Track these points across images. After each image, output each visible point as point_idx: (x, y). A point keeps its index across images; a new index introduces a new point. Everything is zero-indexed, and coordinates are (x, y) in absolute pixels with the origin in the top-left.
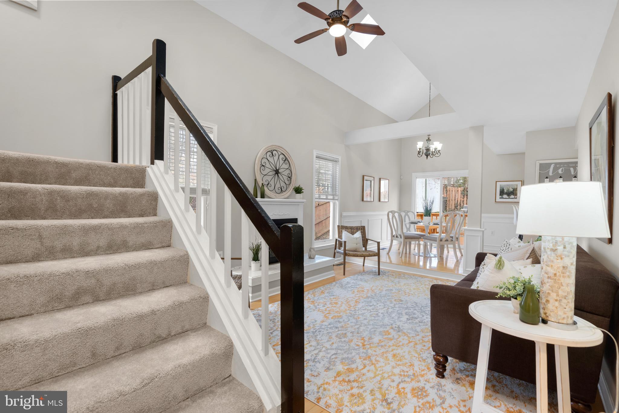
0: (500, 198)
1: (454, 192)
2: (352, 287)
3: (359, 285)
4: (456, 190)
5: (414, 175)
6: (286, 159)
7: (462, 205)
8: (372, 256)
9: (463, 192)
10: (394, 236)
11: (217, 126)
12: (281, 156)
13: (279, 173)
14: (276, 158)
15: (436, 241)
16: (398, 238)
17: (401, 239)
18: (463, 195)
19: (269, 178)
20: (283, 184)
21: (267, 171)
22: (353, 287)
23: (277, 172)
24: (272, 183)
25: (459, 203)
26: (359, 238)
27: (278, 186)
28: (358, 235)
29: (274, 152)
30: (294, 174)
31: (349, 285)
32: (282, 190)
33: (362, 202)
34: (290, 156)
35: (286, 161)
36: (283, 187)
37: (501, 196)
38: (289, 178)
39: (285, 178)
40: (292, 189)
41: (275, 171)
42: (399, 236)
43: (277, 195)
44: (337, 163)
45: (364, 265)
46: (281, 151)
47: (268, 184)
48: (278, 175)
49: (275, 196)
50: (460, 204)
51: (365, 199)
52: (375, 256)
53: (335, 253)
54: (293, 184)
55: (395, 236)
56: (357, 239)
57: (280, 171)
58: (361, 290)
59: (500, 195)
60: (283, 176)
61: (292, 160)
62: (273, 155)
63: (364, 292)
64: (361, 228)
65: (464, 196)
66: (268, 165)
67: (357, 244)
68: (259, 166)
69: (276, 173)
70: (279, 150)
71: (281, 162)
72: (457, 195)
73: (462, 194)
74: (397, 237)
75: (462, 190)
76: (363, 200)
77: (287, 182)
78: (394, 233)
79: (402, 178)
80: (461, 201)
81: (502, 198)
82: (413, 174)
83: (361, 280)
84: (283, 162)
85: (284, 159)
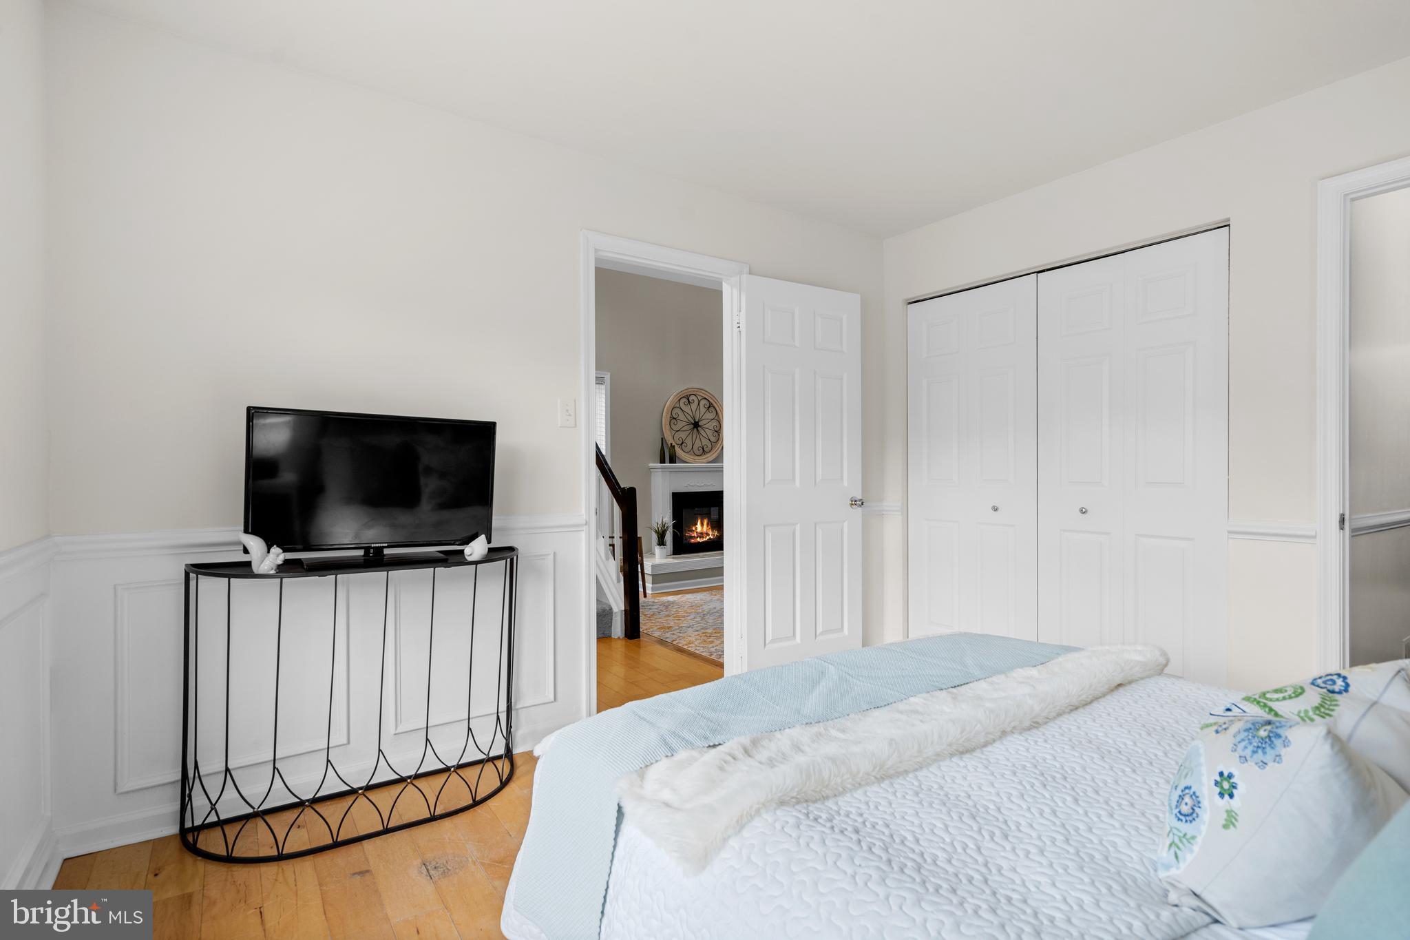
6: (711, 405)
11: (609, 374)
12: (703, 402)
13: (699, 426)
14: (694, 406)
19: (683, 435)
20: (705, 442)
21: (680, 425)
23: (696, 425)
24: (688, 441)
27: (698, 444)
29: (692, 398)
32: (704, 450)
34: (718, 401)
35: (711, 409)
36: (704, 448)
38: (715, 433)
39: (710, 433)
41: (693, 424)
43: (696, 458)
46: (701, 394)
47: (683, 444)
48: (698, 430)
49: (693, 459)
57: (701, 424)
60: (706, 430)
61: (721, 406)
62: (689, 402)
66: (682, 417)
68: (669, 419)
69: (695, 427)
70: (698, 393)
71: (703, 410)
77: (713, 439)
84: (706, 409)
85: (708, 405)
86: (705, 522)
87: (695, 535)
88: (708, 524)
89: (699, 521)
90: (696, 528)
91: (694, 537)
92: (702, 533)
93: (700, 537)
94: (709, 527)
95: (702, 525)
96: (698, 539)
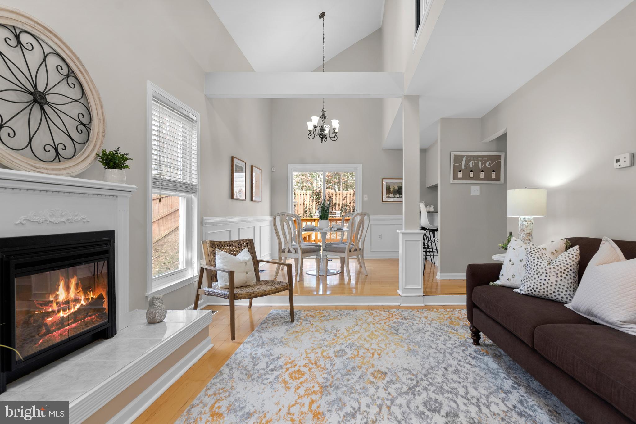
0: (387, 197)
1: (302, 195)
2: (272, 370)
3: (279, 358)
4: (305, 194)
6: (71, 74)
7: (311, 209)
8: (281, 291)
9: (312, 196)
10: (283, 251)
12: (53, 61)
13: (47, 103)
14: (33, 57)
16: (291, 253)
17: (297, 254)
18: (312, 199)
20: (60, 138)
22: (272, 367)
23: (39, 99)
25: (308, 208)
26: (249, 261)
27: (42, 139)
28: (244, 255)
29: (27, 39)
30: (99, 119)
31: (262, 365)
32: (57, 153)
33: (230, 200)
34: (86, 70)
35: (71, 80)
36: (60, 148)
38: (81, 127)
39: (72, 125)
40: (93, 155)
41: (32, 94)
42: (292, 250)
44: (193, 124)
45: (250, 306)
46: (51, 43)
47: (1, 127)
48: (43, 109)
50: (310, 209)
51: (235, 197)
52: (285, 290)
53: (198, 296)
54: (95, 145)
55: (286, 251)
56: (246, 263)
57: (49, 99)
58: (295, 372)
59: (387, 194)
60: (62, 115)
61: (92, 81)
62: (19, 41)
63: (306, 376)
64: (247, 243)
65: (313, 200)
67: (247, 273)
69: (35, 101)
70: (43, 37)
71: (54, 77)
72: (306, 200)
73: (311, 198)
74: (289, 251)
75: (311, 194)
76: (232, 197)
77: (77, 137)
78: (283, 247)
79: (273, 170)
80: (311, 206)
82: (289, 165)
83: (272, 341)
84: (60, 77)
85: (65, 71)
86: (73, 282)
88: (77, 285)
89: (62, 284)
90: (57, 296)
91: (53, 311)
92: (67, 302)
93: (64, 310)
94: (80, 289)
95: (68, 288)
96: (61, 314)
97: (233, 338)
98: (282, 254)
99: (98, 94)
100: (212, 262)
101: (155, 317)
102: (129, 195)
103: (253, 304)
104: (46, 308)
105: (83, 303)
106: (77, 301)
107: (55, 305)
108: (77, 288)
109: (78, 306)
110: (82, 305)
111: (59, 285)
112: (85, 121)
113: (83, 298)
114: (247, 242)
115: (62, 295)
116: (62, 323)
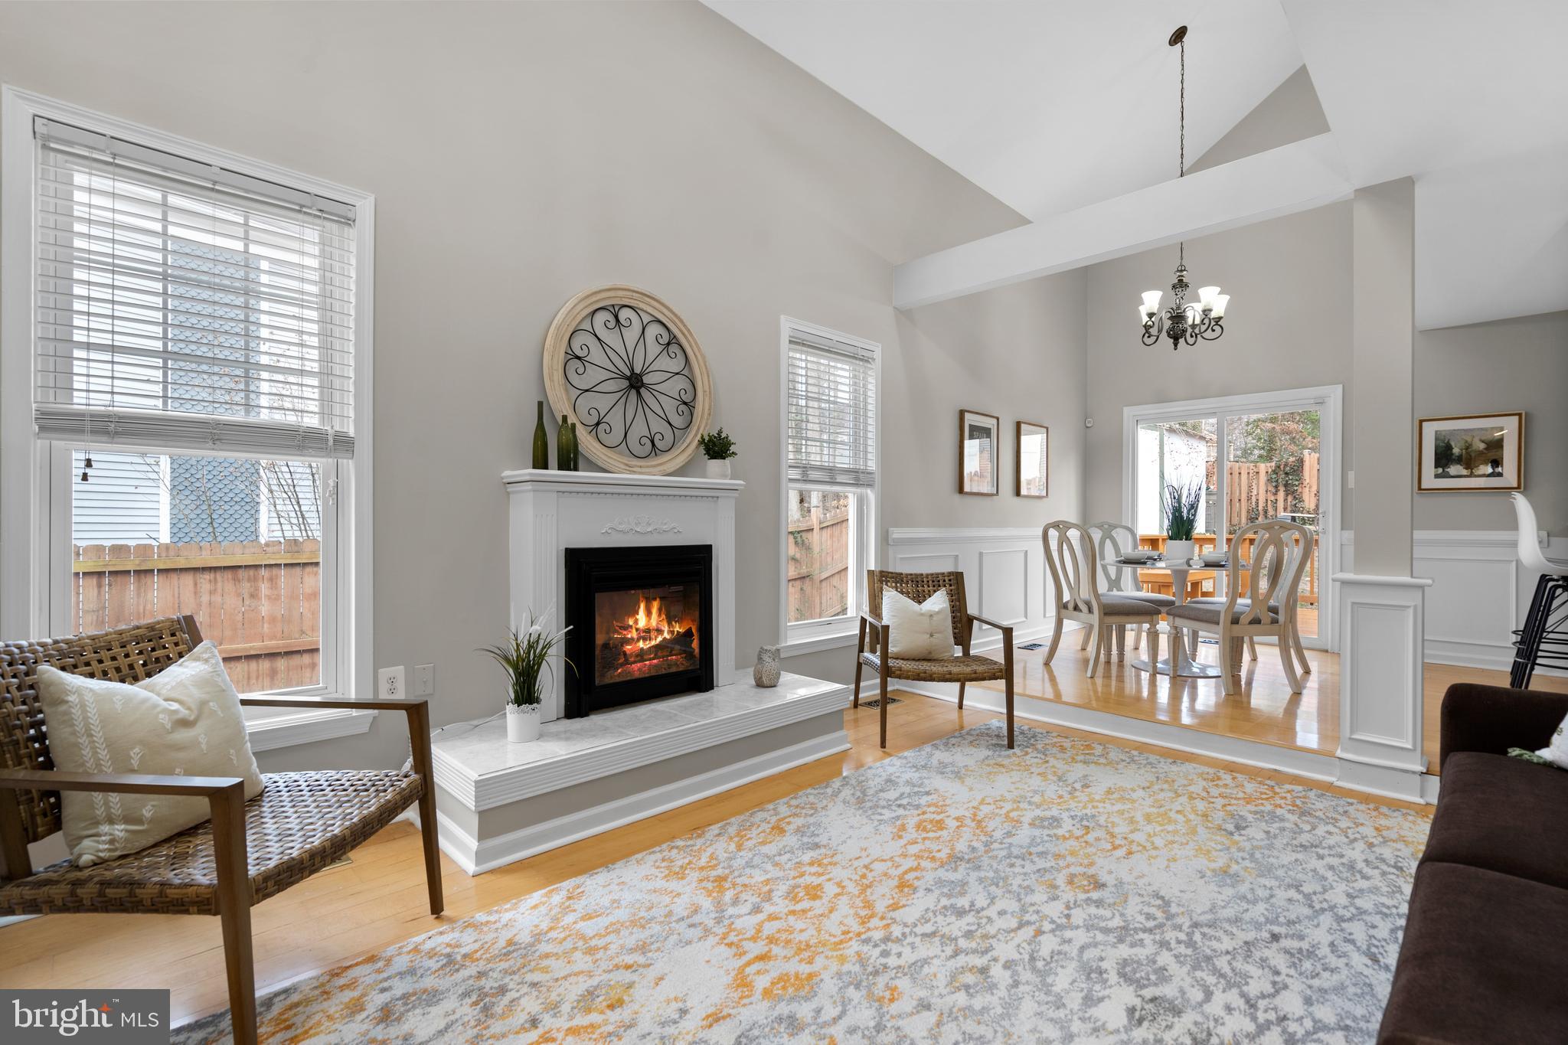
0: (1437, 476)
1: (1244, 477)
2: (899, 805)
3: (928, 794)
4: (1252, 471)
5: (1128, 412)
6: (672, 340)
7: (1271, 512)
8: (984, 679)
9: (1274, 476)
10: (1065, 606)
11: (372, 199)
12: (653, 330)
13: (643, 385)
14: (632, 335)
15: (1218, 624)
16: (1081, 611)
18: (1274, 484)
19: (603, 403)
20: (658, 426)
21: (593, 376)
22: (904, 801)
23: (635, 382)
24: (616, 420)
25: (1260, 508)
26: (938, 613)
27: (639, 430)
28: (938, 602)
29: (624, 314)
30: (704, 391)
32: (654, 445)
33: (957, 497)
34: (689, 331)
35: (674, 348)
36: (657, 437)
37: (1440, 470)
38: (683, 407)
39: (670, 405)
40: (696, 442)
41: (628, 378)
42: (1082, 606)
43: (636, 461)
44: (868, 365)
45: (961, 706)
46: (650, 310)
47: (598, 424)
48: (639, 393)
49: (627, 465)
50: (1266, 512)
51: (967, 489)
52: (994, 677)
53: (859, 666)
54: (699, 429)
55: (1071, 606)
56: (931, 616)
57: (646, 379)
58: (931, 822)
59: (1436, 467)
60: (661, 398)
61: (696, 343)
62: (618, 321)
63: (945, 833)
64: (950, 580)
65: (1276, 487)
66: (597, 355)
67: (931, 636)
68: (561, 356)
69: (631, 386)
70: (642, 305)
71: (653, 349)
72: (1255, 487)
73: (1269, 480)
74: (1076, 608)
75: (1270, 470)
76: (961, 489)
77: (677, 421)
78: (1066, 597)
79: (1089, 425)
80: (1269, 502)
81: (1445, 475)
82: (1125, 409)
84: (660, 348)
85: (665, 339)
86: (655, 605)
87: (634, 634)
88: (660, 610)
89: (642, 606)
90: (636, 622)
91: (631, 639)
92: (648, 631)
93: (645, 639)
94: (664, 616)
95: (649, 613)
96: (641, 644)
97: (883, 745)
98: (1063, 611)
99: (704, 357)
100: (876, 609)
101: (761, 678)
102: (735, 494)
103: (965, 702)
104: (625, 632)
105: (667, 635)
106: (659, 631)
107: (634, 631)
108: (660, 615)
109: (660, 639)
110: (665, 639)
111: (639, 607)
112: (687, 398)
113: (666, 628)
114: (952, 577)
115: (642, 619)
116: (641, 655)
